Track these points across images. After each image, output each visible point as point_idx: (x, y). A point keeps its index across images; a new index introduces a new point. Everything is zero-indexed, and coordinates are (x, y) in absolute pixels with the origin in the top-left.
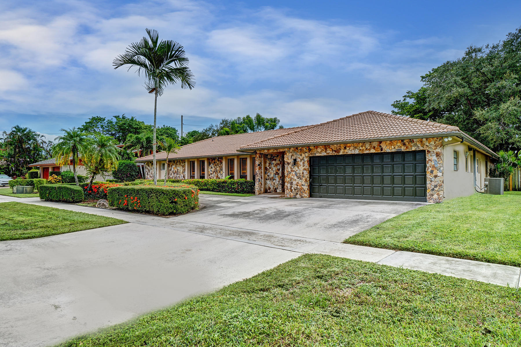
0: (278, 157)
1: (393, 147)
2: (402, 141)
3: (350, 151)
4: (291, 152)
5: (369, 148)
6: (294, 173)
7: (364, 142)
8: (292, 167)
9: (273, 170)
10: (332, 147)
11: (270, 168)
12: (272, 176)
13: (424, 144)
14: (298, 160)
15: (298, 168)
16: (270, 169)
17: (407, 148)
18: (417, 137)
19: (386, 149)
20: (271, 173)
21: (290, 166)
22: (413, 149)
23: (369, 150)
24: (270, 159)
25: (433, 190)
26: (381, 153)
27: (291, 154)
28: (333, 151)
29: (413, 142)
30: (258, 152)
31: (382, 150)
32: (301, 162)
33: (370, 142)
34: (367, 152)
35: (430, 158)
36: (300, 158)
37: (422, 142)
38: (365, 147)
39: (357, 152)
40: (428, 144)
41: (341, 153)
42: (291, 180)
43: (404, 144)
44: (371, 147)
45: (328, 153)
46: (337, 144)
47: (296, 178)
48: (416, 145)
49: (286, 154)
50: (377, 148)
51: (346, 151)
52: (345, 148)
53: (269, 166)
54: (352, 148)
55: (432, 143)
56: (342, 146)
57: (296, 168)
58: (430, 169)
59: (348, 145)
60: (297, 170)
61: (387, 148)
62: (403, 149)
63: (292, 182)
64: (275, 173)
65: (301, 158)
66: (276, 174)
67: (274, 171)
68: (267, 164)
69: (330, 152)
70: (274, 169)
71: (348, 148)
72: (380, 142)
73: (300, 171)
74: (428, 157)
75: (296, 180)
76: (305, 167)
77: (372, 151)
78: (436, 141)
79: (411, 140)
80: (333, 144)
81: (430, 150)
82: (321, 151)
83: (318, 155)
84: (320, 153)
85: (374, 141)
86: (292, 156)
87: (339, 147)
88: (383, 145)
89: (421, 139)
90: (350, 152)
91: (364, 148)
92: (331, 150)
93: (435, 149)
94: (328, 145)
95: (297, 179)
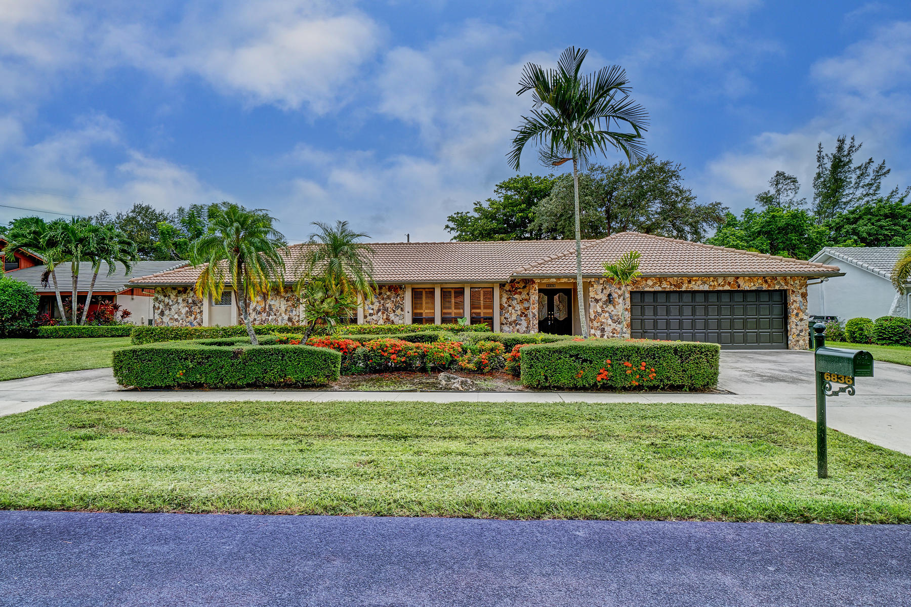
0: (525, 289)
1: (752, 284)
2: (764, 278)
3: (696, 286)
4: (601, 284)
5: (722, 283)
6: (607, 315)
7: (716, 277)
8: (604, 306)
9: (516, 309)
10: (671, 280)
11: (510, 306)
12: (514, 318)
13: (788, 283)
14: (615, 295)
15: (614, 307)
16: (510, 308)
17: (769, 286)
18: (780, 275)
19: (744, 286)
20: (511, 314)
21: (600, 304)
22: (777, 287)
23: (723, 286)
24: (509, 291)
25: (798, 335)
26: (738, 290)
27: (601, 287)
28: (671, 285)
29: (776, 279)
30: (537, 281)
31: (739, 287)
32: (619, 298)
33: (725, 276)
34: (720, 288)
35: (795, 299)
36: (618, 294)
37: (785, 280)
38: (717, 282)
39: (706, 288)
40: (792, 283)
41: (684, 289)
42: (602, 325)
43: (766, 282)
44: (725, 282)
45: (665, 288)
46: (677, 276)
47: (610, 321)
48: (779, 283)
49: (592, 286)
50: (733, 284)
51: (691, 286)
52: (689, 282)
53: (506, 303)
54: (699, 282)
55: (797, 282)
56: (686, 280)
57: (610, 308)
58: (795, 311)
59: (694, 278)
60: (612, 311)
61: (746, 286)
62: (765, 287)
63: (604, 329)
64: (519, 313)
65: (620, 292)
66: (521, 316)
67: (517, 311)
68: (504, 300)
69: (666, 286)
70: (518, 307)
71: (694, 283)
72: (738, 278)
73: (618, 312)
74: (792, 298)
75: (610, 325)
76: (626, 306)
77: (727, 288)
78: (801, 280)
79: (774, 278)
80: (672, 276)
81: (795, 290)
82: (653, 285)
83: (647, 289)
84: (652, 286)
85: (730, 275)
86: (602, 290)
87: (681, 281)
88: (740, 281)
89: (784, 277)
90: (696, 288)
91: (715, 283)
92: (668, 283)
93: (800, 289)
94: (664, 278)
95: (611, 323)
